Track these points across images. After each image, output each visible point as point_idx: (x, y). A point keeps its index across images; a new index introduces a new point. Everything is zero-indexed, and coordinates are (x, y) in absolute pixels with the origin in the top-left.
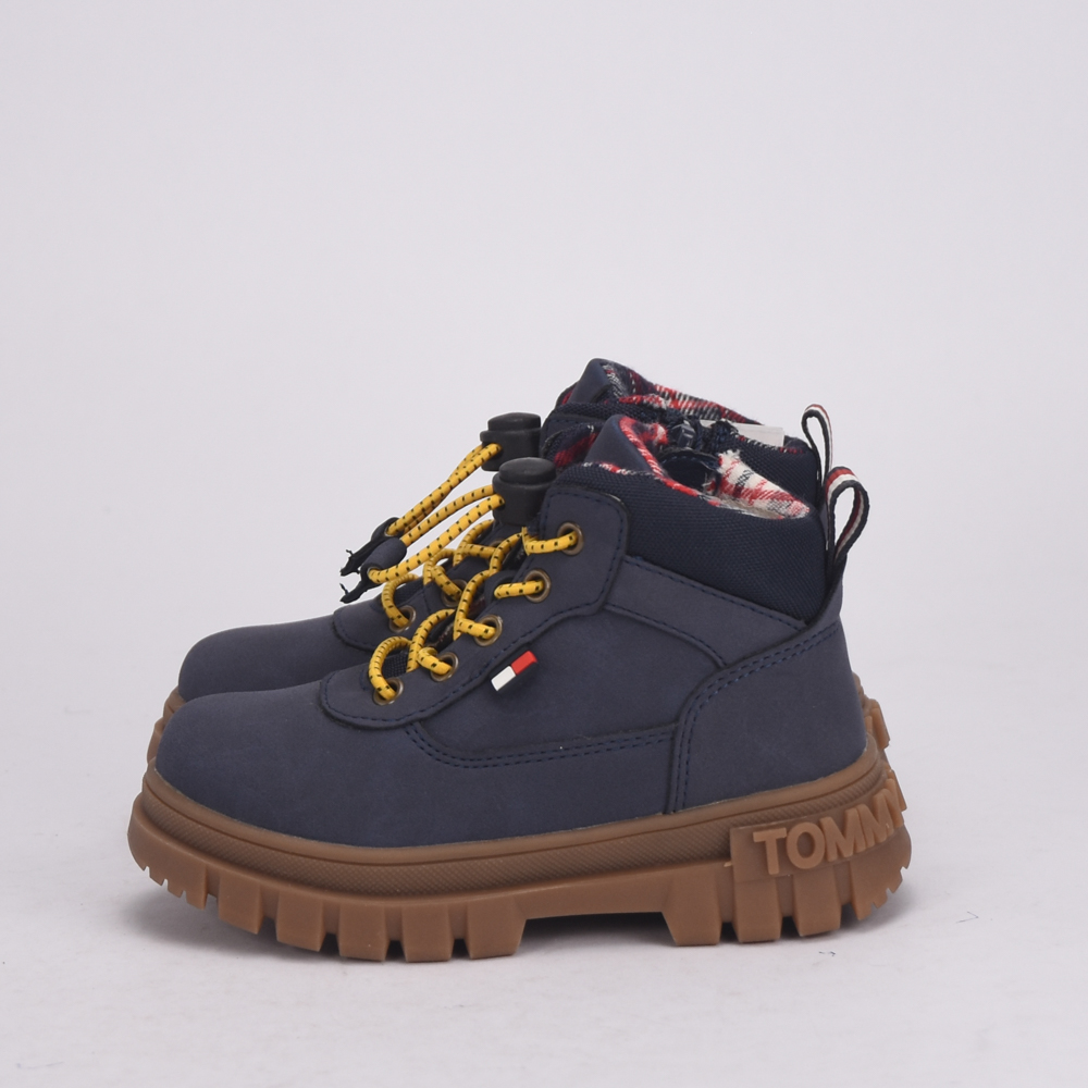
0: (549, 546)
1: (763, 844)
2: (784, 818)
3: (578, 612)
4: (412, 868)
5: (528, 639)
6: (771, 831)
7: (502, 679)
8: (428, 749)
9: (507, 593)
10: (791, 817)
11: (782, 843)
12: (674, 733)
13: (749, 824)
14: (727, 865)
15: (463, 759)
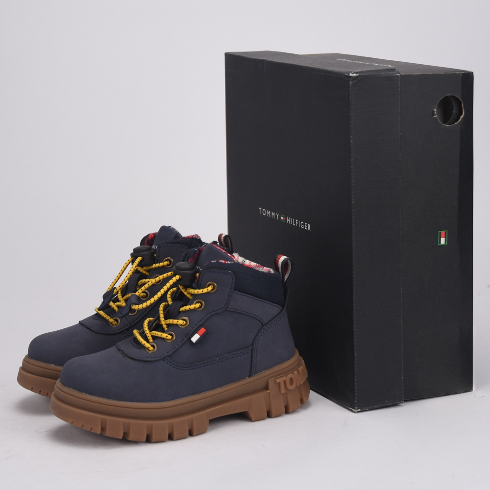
0: (205, 290)
1: (279, 383)
2: (284, 373)
3: (217, 312)
4: (176, 407)
5: (200, 323)
6: (282, 378)
7: (195, 338)
8: (173, 365)
10: (285, 373)
11: (285, 382)
12: (252, 349)
13: (274, 377)
14: (268, 391)
15: (185, 367)
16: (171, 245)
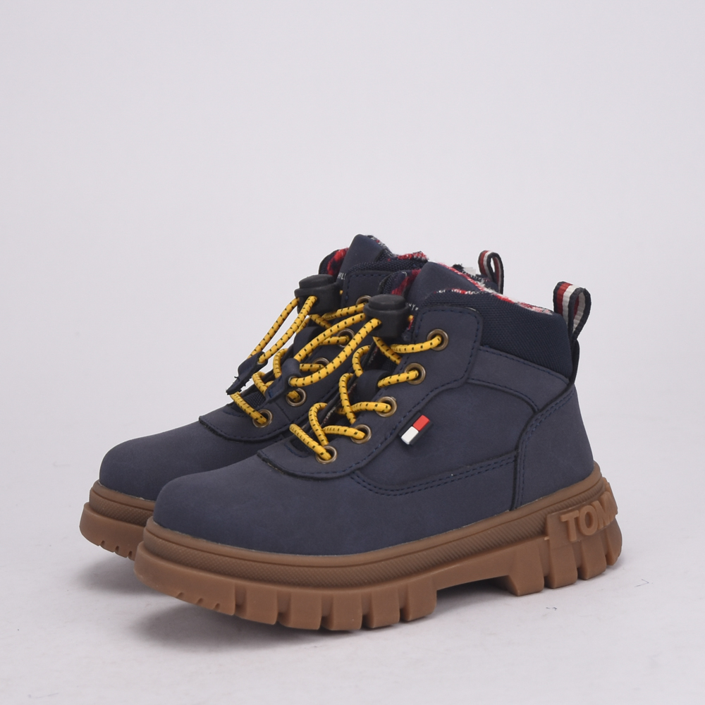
0: (426, 345)
1: (566, 523)
2: (574, 505)
3: (450, 386)
4: (376, 565)
5: (418, 408)
6: (571, 514)
7: (409, 435)
8: (369, 487)
9: (389, 383)
10: (577, 504)
11: (577, 520)
12: (516, 457)
13: (556, 511)
14: (546, 539)
15: (392, 491)
16: (371, 271)
